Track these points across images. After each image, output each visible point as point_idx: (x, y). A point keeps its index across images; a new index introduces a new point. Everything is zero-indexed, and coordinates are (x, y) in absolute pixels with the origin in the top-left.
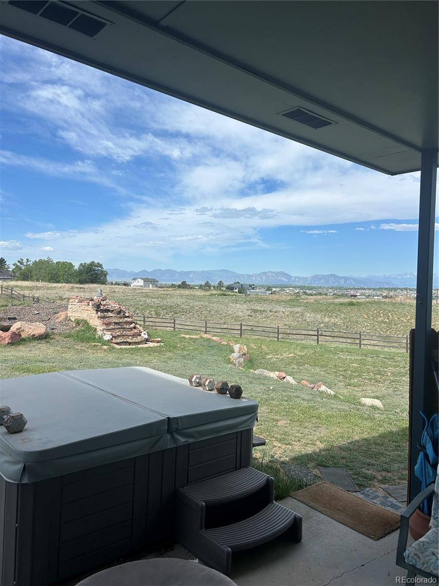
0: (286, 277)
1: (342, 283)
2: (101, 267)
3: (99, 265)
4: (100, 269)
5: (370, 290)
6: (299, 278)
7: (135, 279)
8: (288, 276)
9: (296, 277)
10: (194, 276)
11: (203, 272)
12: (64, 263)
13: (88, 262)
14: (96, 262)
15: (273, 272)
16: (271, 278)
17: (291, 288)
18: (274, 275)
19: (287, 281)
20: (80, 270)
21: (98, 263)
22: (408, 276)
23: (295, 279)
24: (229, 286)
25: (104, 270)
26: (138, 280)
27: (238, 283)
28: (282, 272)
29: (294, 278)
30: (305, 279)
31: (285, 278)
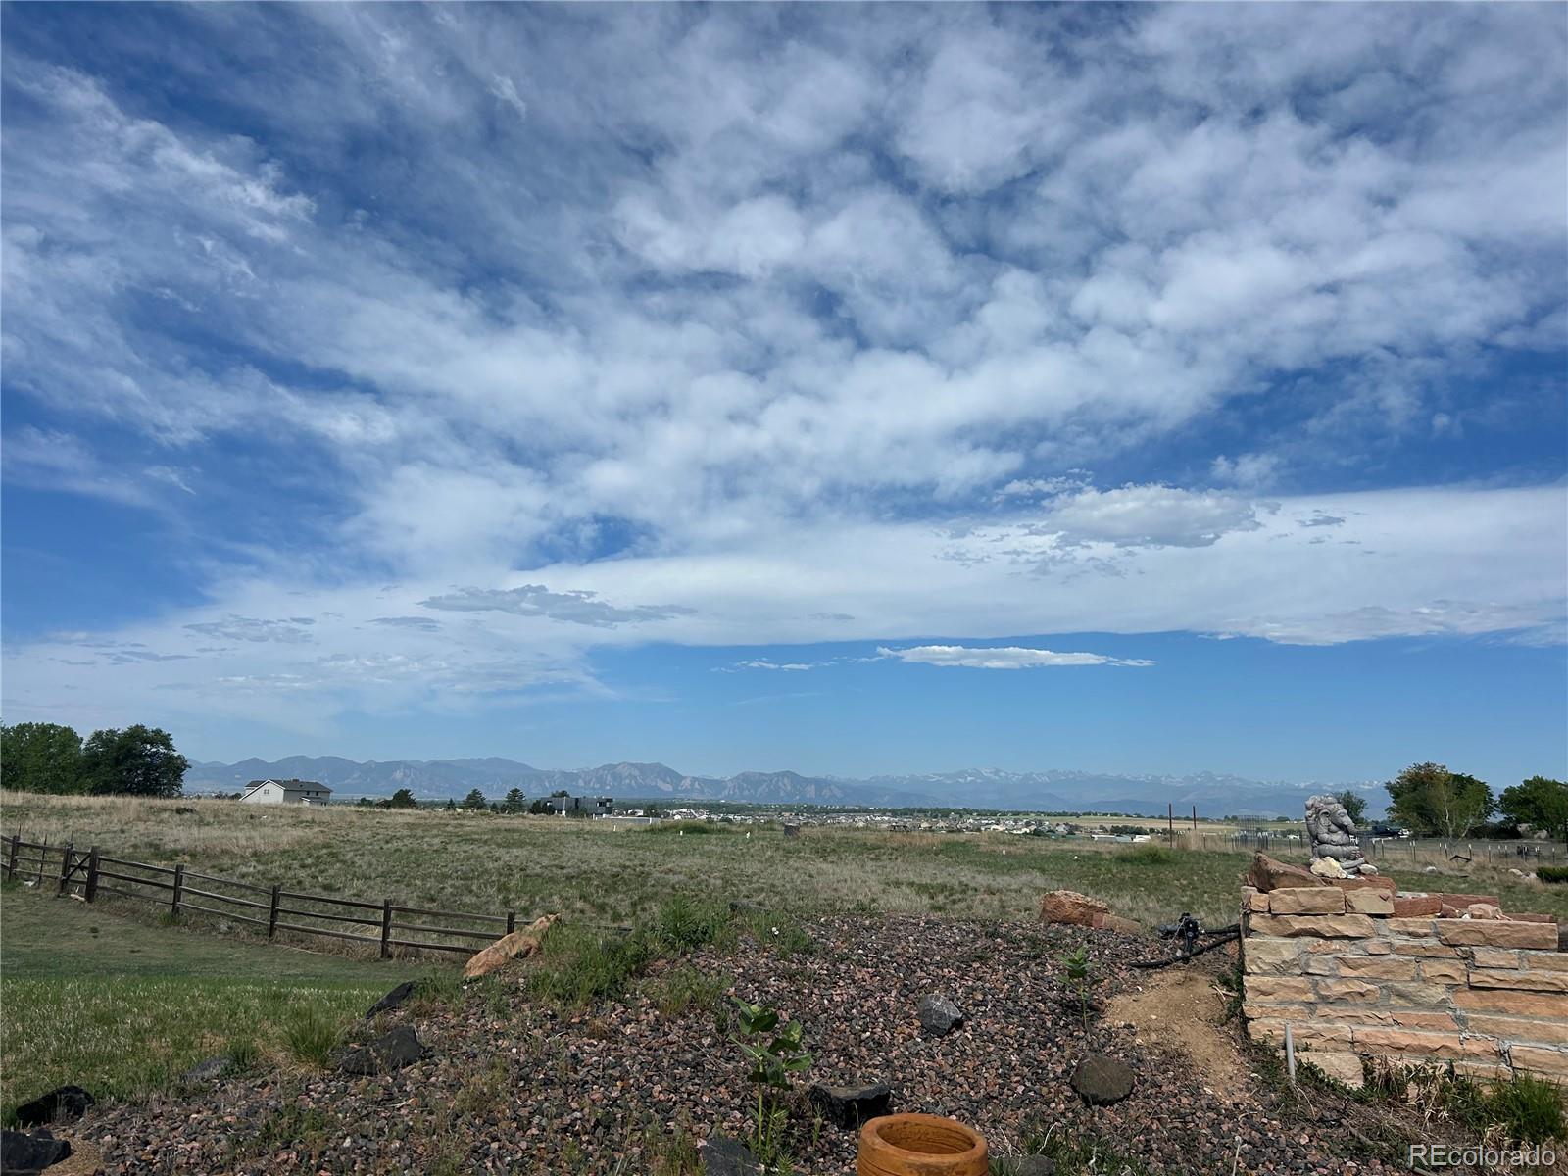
0: (669, 779)
1: (811, 792)
2: (168, 746)
3: (160, 738)
4: (162, 750)
5: (884, 815)
6: (704, 782)
7: (256, 784)
8: (675, 777)
9: (694, 779)
10: (405, 775)
11: (435, 764)
12: (44, 730)
13: (122, 728)
14: (150, 727)
15: (632, 765)
16: (628, 781)
17: (684, 810)
18: (637, 773)
19: (671, 789)
20: (91, 753)
21: (158, 732)
22: (969, 779)
23: (692, 785)
24: (538, 802)
25: (176, 754)
26: (267, 786)
27: (564, 794)
28: (658, 765)
29: (688, 782)
30: (717, 785)
31: (665, 781)
